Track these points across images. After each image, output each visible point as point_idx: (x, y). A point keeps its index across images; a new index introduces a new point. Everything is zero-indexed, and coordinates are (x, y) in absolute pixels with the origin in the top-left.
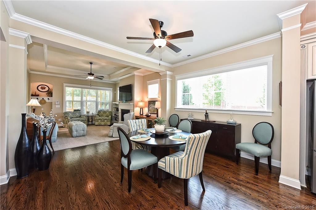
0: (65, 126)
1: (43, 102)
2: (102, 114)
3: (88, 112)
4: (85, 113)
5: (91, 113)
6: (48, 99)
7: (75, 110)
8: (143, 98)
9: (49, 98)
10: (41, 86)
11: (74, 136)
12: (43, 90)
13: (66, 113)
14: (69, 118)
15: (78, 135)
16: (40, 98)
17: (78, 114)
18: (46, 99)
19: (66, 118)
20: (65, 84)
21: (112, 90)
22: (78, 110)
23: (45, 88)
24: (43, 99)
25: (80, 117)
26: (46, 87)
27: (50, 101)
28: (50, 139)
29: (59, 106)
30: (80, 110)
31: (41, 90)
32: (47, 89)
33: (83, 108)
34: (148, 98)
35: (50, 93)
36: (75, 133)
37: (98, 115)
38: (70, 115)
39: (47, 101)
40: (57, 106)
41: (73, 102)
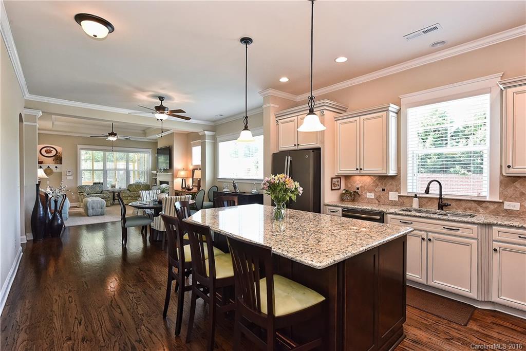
0: (80, 205)
1: (49, 171)
2: (134, 188)
3: (113, 186)
4: (109, 187)
5: (117, 187)
6: (56, 167)
7: (95, 184)
8: (187, 165)
9: (57, 165)
10: (45, 149)
11: (89, 215)
12: (49, 155)
13: (81, 187)
14: (85, 194)
15: (94, 214)
16: (45, 166)
17: (98, 189)
18: (53, 167)
19: (82, 194)
20: (79, 146)
21: (150, 153)
22: (99, 183)
23: (51, 152)
24: (49, 167)
25: (101, 192)
26: (52, 149)
27: (58, 170)
28: (60, 213)
29: (71, 178)
30: (102, 184)
31: (45, 154)
32: (54, 153)
33: (107, 181)
34: (192, 165)
35: (58, 159)
36: (90, 211)
37: (129, 190)
38: (87, 189)
39: (54, 170)
40: (69, 178)
41: (93, 172)
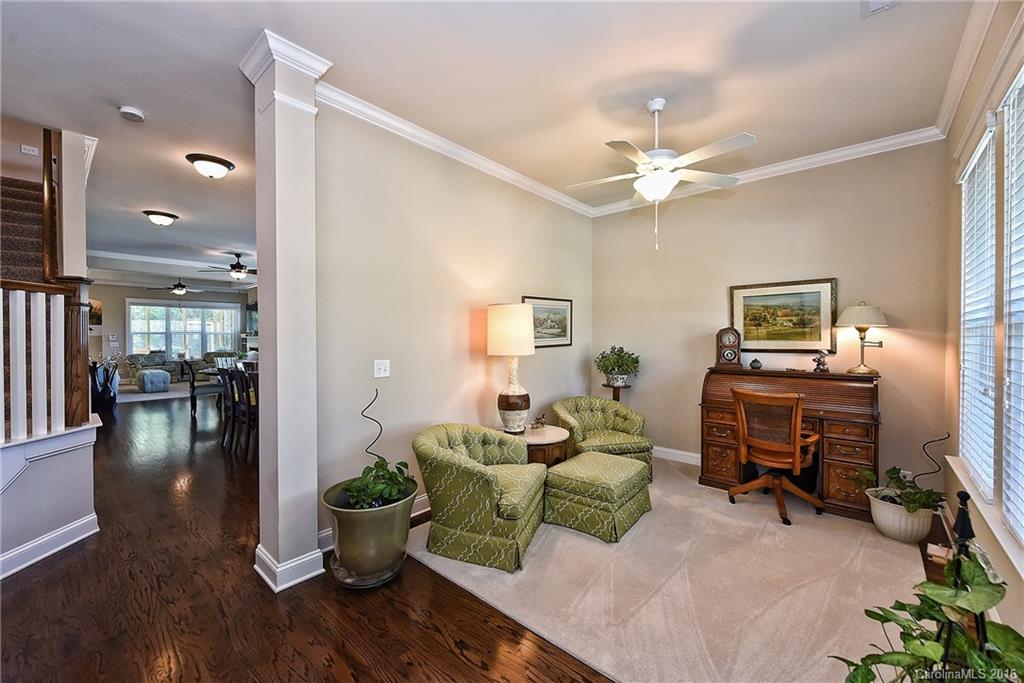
0: (131, 382)
3: (181, 356)
4: (175, 357)
5: (187, 357)
6: (91, 330)
7: (152, 352)
9: (92, 326)
11: (146, 391)
14: (139, 366)
15: (154, 389)
17: (158, 359)
19: (133, 366)
20: (128, 300)
21: (239, 308)
22: (160, 351)
25: (163, 364)
27: (94, 333)
29: (117, 344)
30: (164, 352)
33: (171, 349)
35: (94, 317)
36: (149, 386)
37: (205, 360)
38: (142, 360)
40: (112, 344)
41: (148, 336)
